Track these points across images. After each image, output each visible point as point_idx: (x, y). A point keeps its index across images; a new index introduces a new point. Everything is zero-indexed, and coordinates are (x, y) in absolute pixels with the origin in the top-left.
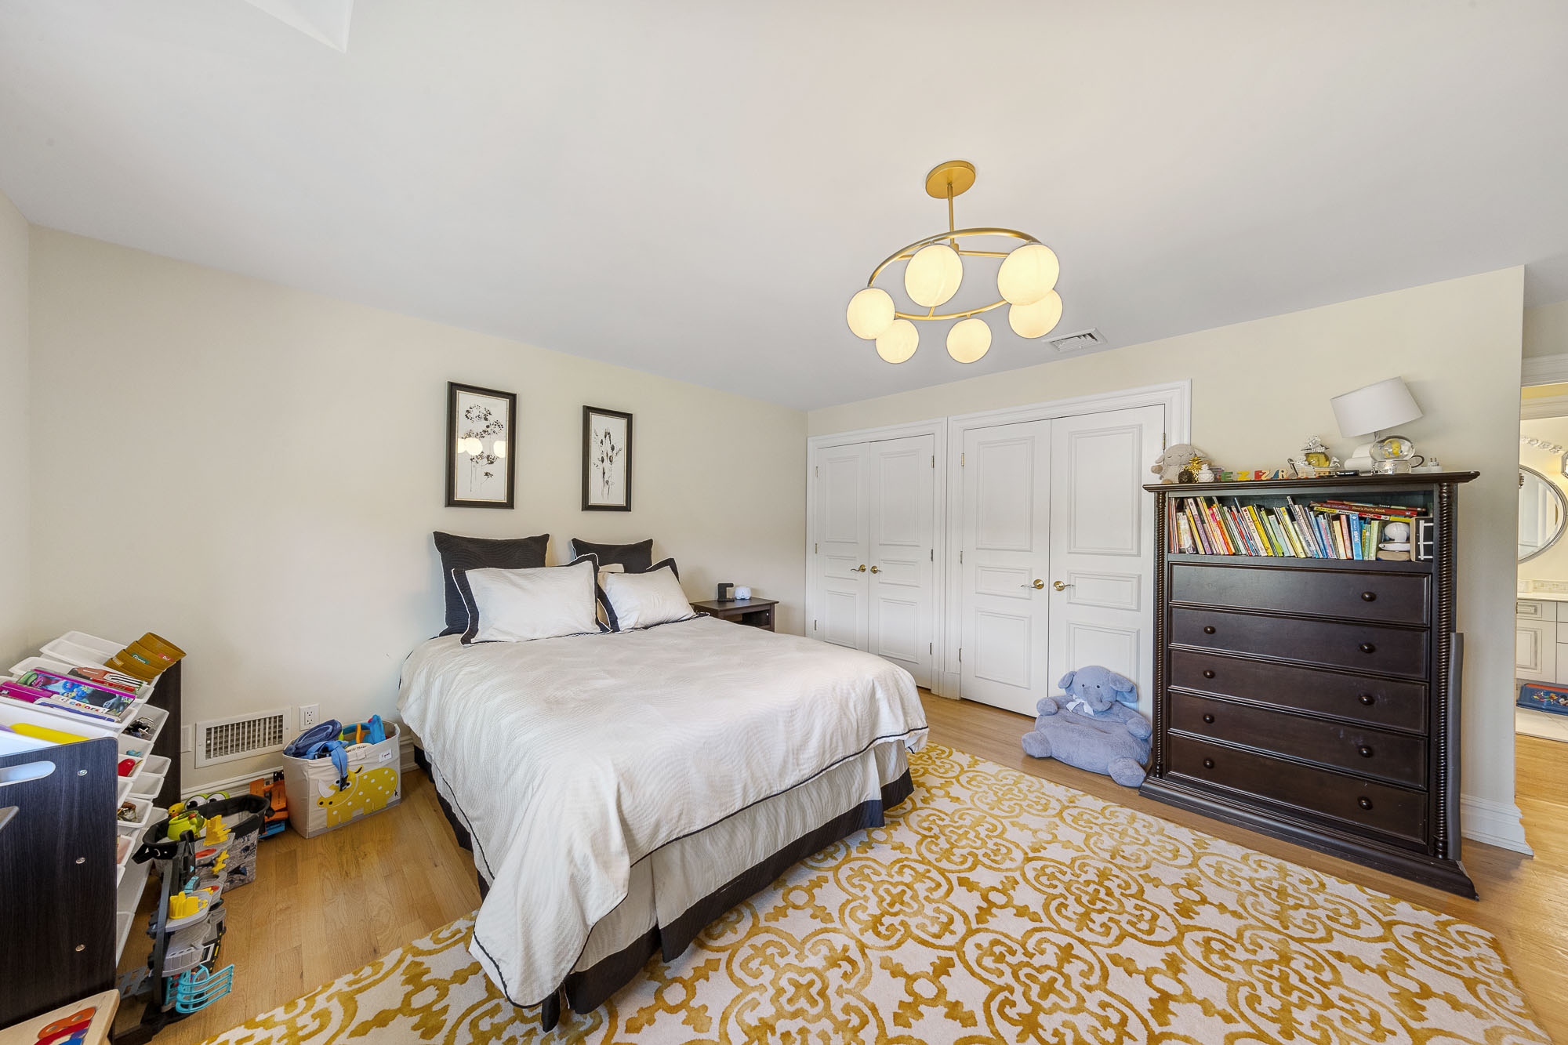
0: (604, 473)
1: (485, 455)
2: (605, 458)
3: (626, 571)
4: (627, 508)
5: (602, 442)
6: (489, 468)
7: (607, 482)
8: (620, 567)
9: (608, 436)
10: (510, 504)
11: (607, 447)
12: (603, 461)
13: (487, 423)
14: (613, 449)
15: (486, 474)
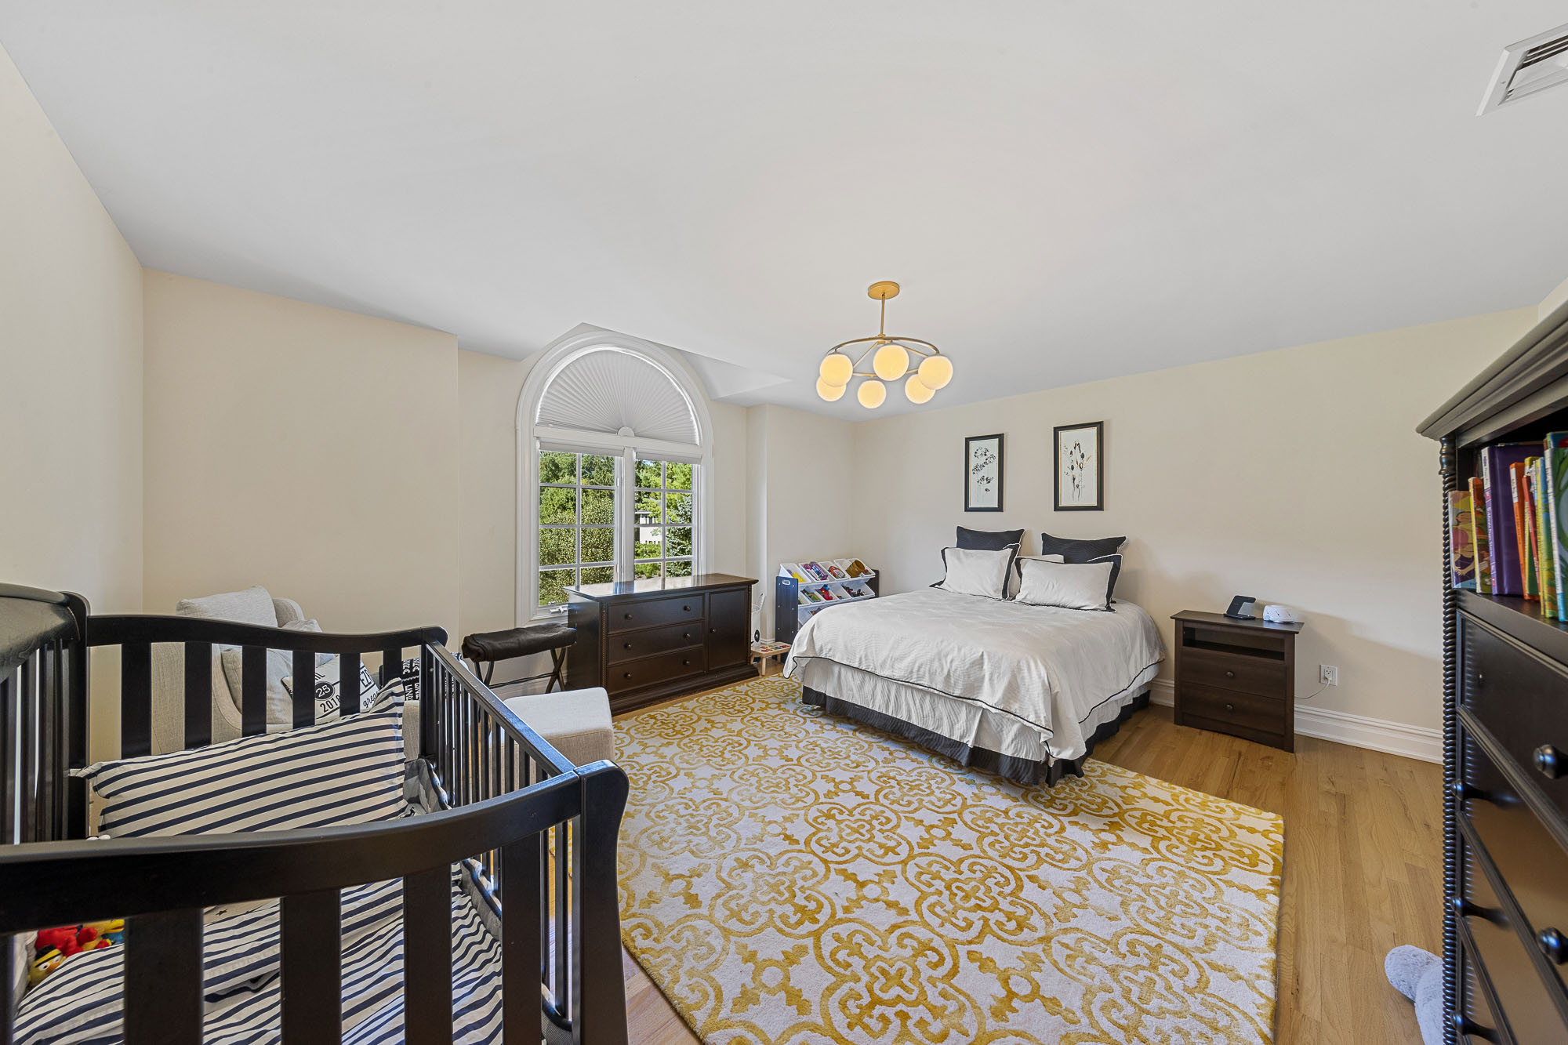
0: (1074, 479)
1: (985, 478)
2: (1075, 466)
3: (1066, 561)
4: (1100, 507)
5: (1071, 453)
6: (988, 486)
7: (1078, 486)
8: (1060, 558)
9: (1077, 447)
10: (1000, 509)
11: (1077, 455)
12: (1073, 469)
13: (986, 457)
14: (1083, 456)
15: (986, 490)
